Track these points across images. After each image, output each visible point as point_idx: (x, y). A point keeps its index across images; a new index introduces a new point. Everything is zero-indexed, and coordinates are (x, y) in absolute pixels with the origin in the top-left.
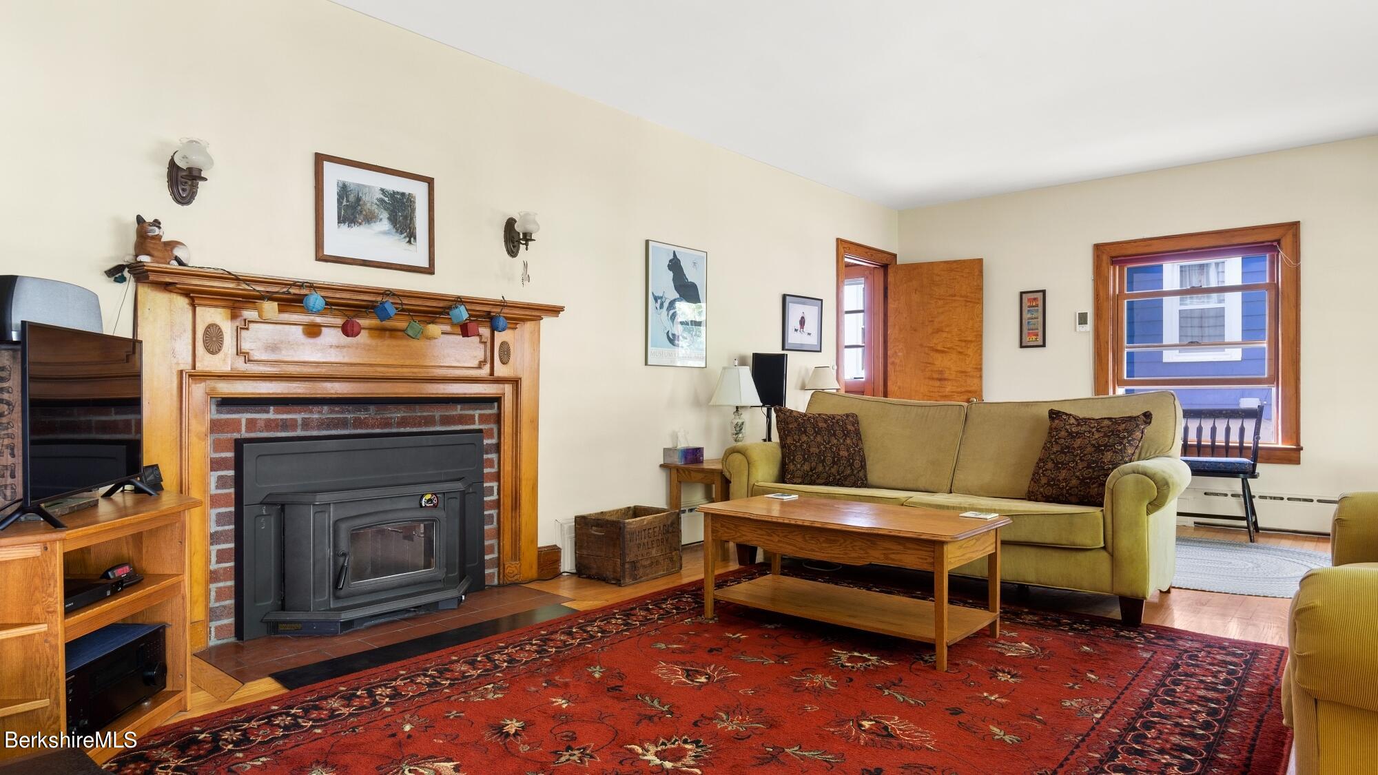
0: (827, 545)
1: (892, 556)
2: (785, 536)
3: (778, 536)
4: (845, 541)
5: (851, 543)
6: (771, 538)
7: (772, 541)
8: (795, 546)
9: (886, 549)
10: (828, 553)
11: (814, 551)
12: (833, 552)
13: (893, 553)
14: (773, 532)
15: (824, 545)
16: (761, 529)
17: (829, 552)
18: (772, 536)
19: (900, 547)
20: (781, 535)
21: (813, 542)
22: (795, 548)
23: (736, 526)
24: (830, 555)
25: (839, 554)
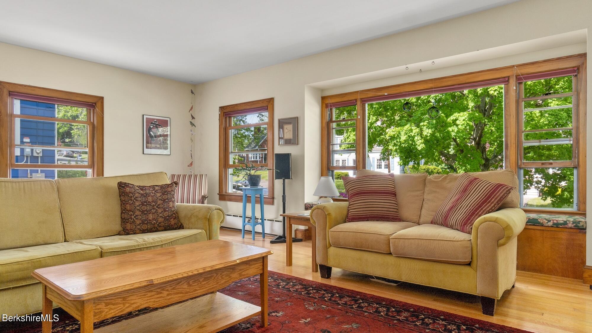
0: (205, 282)
1: (243, 273)
2: (174, 289)
3: (167, 290)
4: (217, 274)
5: (221, 274)
6: (160, 295)
7: (161, 297)
8: (181, 293)
9: (240, 270)
10: (206, 288)
11: (196, 290)
12: (209, 286)
13: (244, 271)
14: (163, 290)
15: (203, 283)
16: (152, 291)
17: (207, 286)
18: (161, 293)
19: (248, 266)
20: (170, 289)
21: (196, 284)
22: (182, 295)
23: (124, 299)
24: (208, 288)
25: (213, 285)
